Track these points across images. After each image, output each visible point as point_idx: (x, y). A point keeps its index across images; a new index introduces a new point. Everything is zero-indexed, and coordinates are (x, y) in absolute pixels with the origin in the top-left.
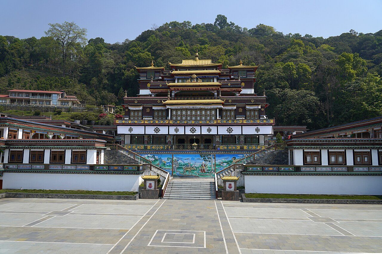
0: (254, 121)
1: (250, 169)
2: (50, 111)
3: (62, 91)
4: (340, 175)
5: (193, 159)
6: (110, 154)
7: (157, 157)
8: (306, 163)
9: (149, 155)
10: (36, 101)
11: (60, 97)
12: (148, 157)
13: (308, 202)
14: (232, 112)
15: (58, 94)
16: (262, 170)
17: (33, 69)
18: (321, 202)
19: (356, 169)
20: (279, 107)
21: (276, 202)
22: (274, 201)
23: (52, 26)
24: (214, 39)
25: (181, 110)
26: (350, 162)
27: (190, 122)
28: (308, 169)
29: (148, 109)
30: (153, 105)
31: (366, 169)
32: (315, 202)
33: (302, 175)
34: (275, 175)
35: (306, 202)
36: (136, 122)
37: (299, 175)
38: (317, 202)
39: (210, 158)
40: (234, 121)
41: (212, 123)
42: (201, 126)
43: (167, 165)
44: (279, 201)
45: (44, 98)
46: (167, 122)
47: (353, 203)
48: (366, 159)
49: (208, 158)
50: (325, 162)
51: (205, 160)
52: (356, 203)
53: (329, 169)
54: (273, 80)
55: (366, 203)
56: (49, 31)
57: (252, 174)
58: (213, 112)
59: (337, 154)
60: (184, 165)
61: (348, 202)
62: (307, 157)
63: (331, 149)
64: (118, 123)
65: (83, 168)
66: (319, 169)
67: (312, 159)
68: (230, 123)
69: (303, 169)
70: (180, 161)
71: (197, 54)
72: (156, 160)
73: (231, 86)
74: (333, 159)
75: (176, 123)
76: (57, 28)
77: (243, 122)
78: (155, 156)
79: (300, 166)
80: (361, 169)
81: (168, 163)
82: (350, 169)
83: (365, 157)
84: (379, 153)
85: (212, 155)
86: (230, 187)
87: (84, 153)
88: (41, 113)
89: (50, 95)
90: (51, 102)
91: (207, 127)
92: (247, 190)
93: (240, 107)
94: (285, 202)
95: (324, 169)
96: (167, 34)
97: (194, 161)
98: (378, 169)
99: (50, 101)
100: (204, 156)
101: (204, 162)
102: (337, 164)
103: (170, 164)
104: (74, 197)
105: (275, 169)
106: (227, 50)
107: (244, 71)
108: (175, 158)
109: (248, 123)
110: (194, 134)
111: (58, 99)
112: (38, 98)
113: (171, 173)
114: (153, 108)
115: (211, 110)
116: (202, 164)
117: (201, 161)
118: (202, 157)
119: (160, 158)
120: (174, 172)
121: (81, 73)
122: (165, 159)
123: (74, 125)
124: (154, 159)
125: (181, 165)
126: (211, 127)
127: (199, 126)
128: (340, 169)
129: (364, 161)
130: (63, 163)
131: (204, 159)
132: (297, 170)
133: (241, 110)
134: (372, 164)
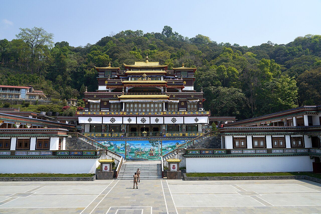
0: (194, 113)
1: (191, 152)
2: (19, 104)
3: (30, 87)
4: (262, 156)
5: (143, 145)
6: (71, 141)
7: (112, 143)
8: (235, 146)
9: (105, 142)
10: (6, 94)
11: (28, 92)
13: (237, 179)
14: (176, 105)
15: (27, 89)
16: (200, 153)
17: (4, 67)
18: (247, 179)
19: (274, 151)
20: (214, 102)
21: (211, 179)
22: (210, 179)
23: (23, 30)
24: (161, 45)
25: (134, 103)
26: (269, 145)
27: (141, 114)
28: (237, 152)
29: (106, 102)
30: (110, 99)
31: (281, 151)
32: (243, 179)
33: (232, 157)
34: (211, 157)
35: (236, 179)
36: (95, 113)
37: (230, 157)
38: (244, 179)
39: (157, 144)
40: (177, 113)
41: (159, 114)
42: (150, 117)
43: (121, 150)
44: (214, 179)
45: (14, 92)
46: (122, 114)
47: (272, 178)
48: (281, 143)
49: (156, 143)
50: (250, 146)
51: (153, 146)
52: (275, 178)
53: (253, 152)
55: (282, 178)
56: (19, 34)
57: (192, 157)
58: (160, 105)
59: (259, 139)
60: (135, 150)
61: (268, 178)
62: (236, 142)
63: (254, 135)
64: (79, 114)
65: (47, 153)
66: (245, 152)
67: (240, 143)
68: (174, 114)
69: (233, 152)
70: (132, 147)
71: (147, 57)
72: (112, 146)
73: (175, 84)
74: (256, 143)
75: (129, 114)
76: (27, 32)
77: (185, 113)
78: (111, 143)
79: (230, 149)
80: (278, 151)
81: (121, 148)
82: (269, 151)
83: (280, 141)
85: (159, 141)
86: (174, 168)
87: (48, 141)
88: (11, 106)
89: (19, 90)
90: (20, 96)
91: (155, 118)
92: (188, 170)
93: (182, 101)
94: (218, 179)
95: (249, 152)
96: (123, 40)
97: (144, 146)
99: (18, 96)
100: (153, 142)
101: (152, 147)
102: (259, 147)
103: (124, 149)
104: (37, 180)
105: (210, 152)
106: (172, 55)
107: (186, 71)
108: (127, 144)
109: (189, 114)
111: (26, 93)
112: (8, 92)
113: (125, 156)
114: (110, 102)
115: (158, 103)
116: (150, 148)
117: (150, 146)
118: (150, 143)
119: (115, 144)
120: (127, 156)
121: (48, 71)
122: (119, 145)
123: (40, 116)
124: (109, 145)
125: (133, 150)
126: (158, 118)
127: (148, 117)
128: (261, 151)
129: (280, 145)
130: (28, 150)
131: (152, 144)
132: (228, 153)
133: (183, 104)
134: (286, 147)
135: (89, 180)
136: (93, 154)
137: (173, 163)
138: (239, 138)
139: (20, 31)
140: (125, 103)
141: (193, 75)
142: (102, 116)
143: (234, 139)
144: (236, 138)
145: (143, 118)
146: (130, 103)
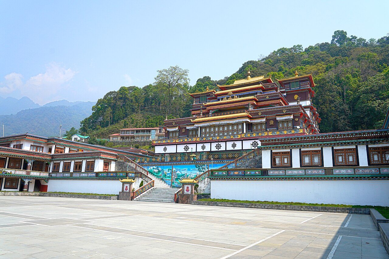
0: (281, 132)
1: (216, 173)
2: (147, 145)
3: (160, 127)
4: (314, 179)
5: (189, 170)
7: (160, 169)
8: (274, 165)
10: (139, 136)
11: (158, 132)
12: (153, 168)
13: (256, 207)
14: (263, 126)
15: (156, 129)
16: (228, 174)
17: (147, 111)
18: (270, 207)
19: (337, 172)
21: (222, 205)
22: (220, 205)
23: (160, 72)
25: (210, 127)
26: (328, 162)
27: (214, 138)
28: (276, 173)
29: (184, 129)
30: (187, 125)
31: (350, 171)
32: (263, 207)
33: (268, 179)
34: (240, 179)
35: (254, 206)
36: (169, 141)
37: (265, 179)
38: (266, 207)
39: (204, 168)
40: (258, 134)
41: (236, 137)
42: (226, 142)
43: (168, 176)
44: (225, 205)
45: (146, 134)
46: (195, 140)
47: (309, 209)
48: (351, 159)
49: (202, 168)
50: (296, 163)
51: (199, 171)
52: (313, 210)
53: (301, 172)
54: (372, 91)
55: (326, 210)
56: (158, 77)
57: (217, 179)
58: (240, 127)
59: (311, 154)
60: (181, 176)
61: (302, 209)
62: (276, 159)
63: (303, 148)
64: (155, 143)
65: (92, 175)
66: (289, 172)
67: (282, 161)
68: (254, 136)
69: (271, 173)
70: (178, 172)
71: (249, 72)
72: (159, 171)
73: (269, 99)
74: (307, 160)
75: (202, 140)
76: (164, 73)
77: (268, 134)
78: (159, 168)
79: (267, 169)
80: (343, 171)
81: (168, 174)
82: (328, 171)
83: (348, 156)
84: (368, 149)
85: (206, 165)
86: (188, 191)
87: (93, 163)
88: (140, 147)
89: (150, 131)
90: (151, 137)
91: (232, 143)
92: (212, 197)
93: (271, 119)
94: (231, 205)
95: (295, 172)
96: (270, 62)
97: (190, 172)
98: (367, 171)
99: (149, 136)
100: (199, 167)
101: (198, 172)
102: (311, 166)
103: (170, 175)
104: (74, 196)
105: (240, 173)
107: (297, 82)
108: (174, 169)
109: (274, 135)
110: (219, 150)
111: (156, 134)
112: (141, 134)
113: (170, 183)
114: (187, 128)
115: (237, 124)
116: (197, 174)
117: (196, 172)
118: (197, 167)
119: (163, 169)
120: (173, 183)
121: (184, 110)
122: (166, 171)
124: (157, 171)
125: (179, 176)
126: (236, 142)
127: (224, 142)
128: (315, 172)
129: (347, 161)
130: (80, 171)
131: (198, 169)
132: (264, 175)
133: (272, 122)
134: (358, 165)
135: (107, 198)
136: (124, 174)
137: (186, 184)
138: (280, 153)
139: (157, 74)
140: (201, 128)
141: (307, 85)
142: (177, 144)
143: (273, 155)
144: (277, 153)
145: (218, 144)
146: (205, 127)
